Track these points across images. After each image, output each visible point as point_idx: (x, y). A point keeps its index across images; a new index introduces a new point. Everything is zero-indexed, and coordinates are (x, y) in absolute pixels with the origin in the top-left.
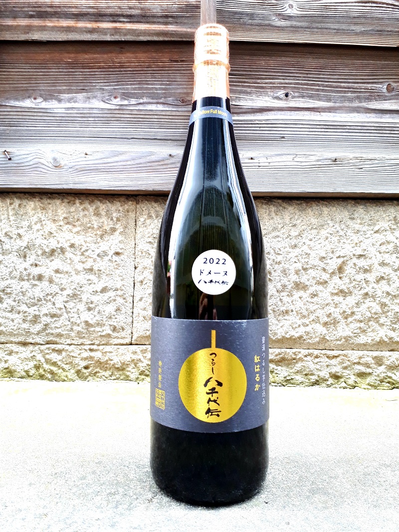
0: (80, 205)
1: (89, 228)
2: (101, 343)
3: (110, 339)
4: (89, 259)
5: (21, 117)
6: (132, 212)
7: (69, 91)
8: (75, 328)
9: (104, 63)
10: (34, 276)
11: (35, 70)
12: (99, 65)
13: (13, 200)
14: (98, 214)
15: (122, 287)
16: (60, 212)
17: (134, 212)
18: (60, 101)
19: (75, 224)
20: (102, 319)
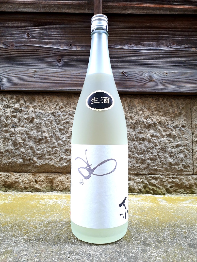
0: (162, 100)
1: (167, 113)
2: (178, 174)
3: (182, 172)
4: (169, 130)
5: (124, 54)
6: (189, 104)
7: (149, 41)
8: (164, 166)
9: (166, 26)
10: (140, 139)
11: (129, 30)
12: (164, 27)
13: (126, 98)
14: (171, 106)
15: (187, 144)
16: (152, 104)
17: (190, 104)
18: (144, 46)
19: (160, 111)
20: (178, 161)
